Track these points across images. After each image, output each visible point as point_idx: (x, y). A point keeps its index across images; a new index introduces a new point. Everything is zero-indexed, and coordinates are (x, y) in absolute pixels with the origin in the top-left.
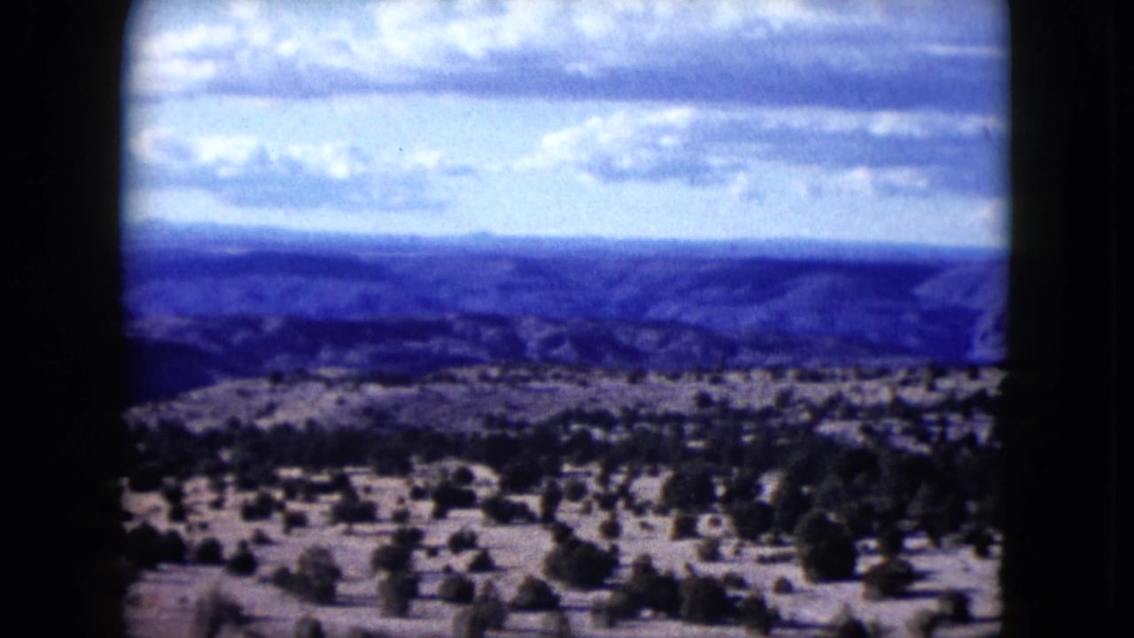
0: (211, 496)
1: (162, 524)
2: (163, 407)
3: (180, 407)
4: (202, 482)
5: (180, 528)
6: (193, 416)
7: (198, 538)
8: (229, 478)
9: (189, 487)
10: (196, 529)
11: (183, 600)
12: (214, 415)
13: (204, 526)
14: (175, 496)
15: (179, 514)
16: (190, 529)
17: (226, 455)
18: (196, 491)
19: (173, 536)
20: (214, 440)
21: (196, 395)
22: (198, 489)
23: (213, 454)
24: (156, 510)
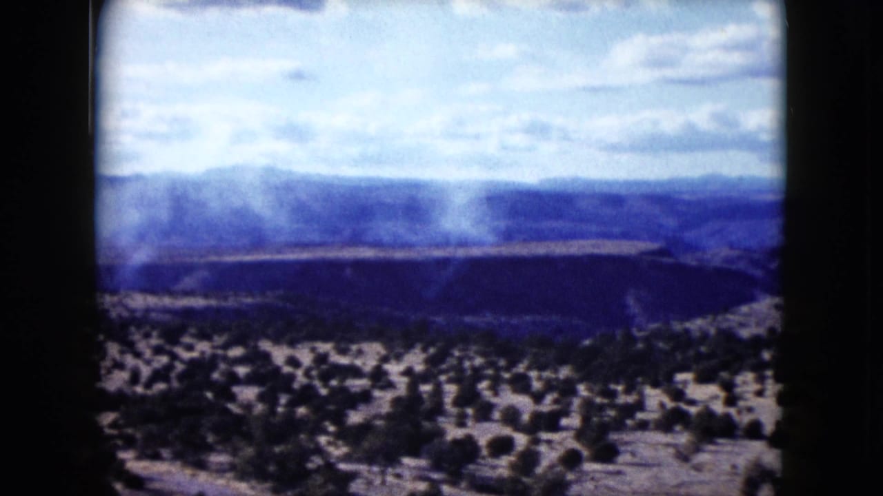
0: (756, 387)
1: (719, 408)
2: (720, 318)
3: (732, 319)
4: (749, 376)
5: (732, 411)
6: (742, 325)
7: (746, 419)
8: (769, 373)
9: (739, 379)
10: (745, 412)
11: (734, 467)
12: (758, 324)
13: (750, 410)
14: (728, 387)
15: (731, 400)
16: (739, 412)
17: (766, 355)
18: (745, 383)
19: (727, 417)
20: (757, 343)
21: (745, 309)
22: (746, 381)
23: (757, 354)
24: (715, 397)
